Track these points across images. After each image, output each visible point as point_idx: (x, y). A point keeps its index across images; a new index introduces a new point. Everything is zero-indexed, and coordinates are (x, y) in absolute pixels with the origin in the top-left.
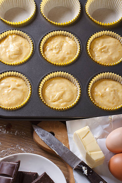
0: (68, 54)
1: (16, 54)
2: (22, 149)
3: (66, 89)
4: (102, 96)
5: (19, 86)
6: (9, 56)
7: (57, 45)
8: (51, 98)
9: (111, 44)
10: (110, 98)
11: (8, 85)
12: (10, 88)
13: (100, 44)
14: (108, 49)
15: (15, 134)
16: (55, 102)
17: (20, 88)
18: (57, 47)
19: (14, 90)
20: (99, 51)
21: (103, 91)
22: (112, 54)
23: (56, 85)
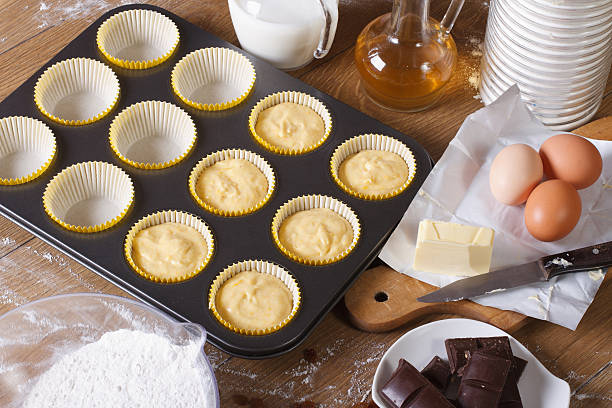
0: (253, 180)
1: (187, 251)
2: (368, 360)
3: (319, 220)
4: (375, 181)
5: (254, 282)
6: (181, 262)
7: (223, 184)
8: (318, 250)
9: (286, 114)
10: (385, 173)
11: (239, 296)
12: (249, 296)
13: (273, 127)
14: (292, 124)
15: (332, 354)
16: (329, 251)
17: (260, 282)
18: (226, 185)
19: (259, 294)
20: (285, 137)
21: (365, 173)
22: (306, 125)
23: (299, 229)
